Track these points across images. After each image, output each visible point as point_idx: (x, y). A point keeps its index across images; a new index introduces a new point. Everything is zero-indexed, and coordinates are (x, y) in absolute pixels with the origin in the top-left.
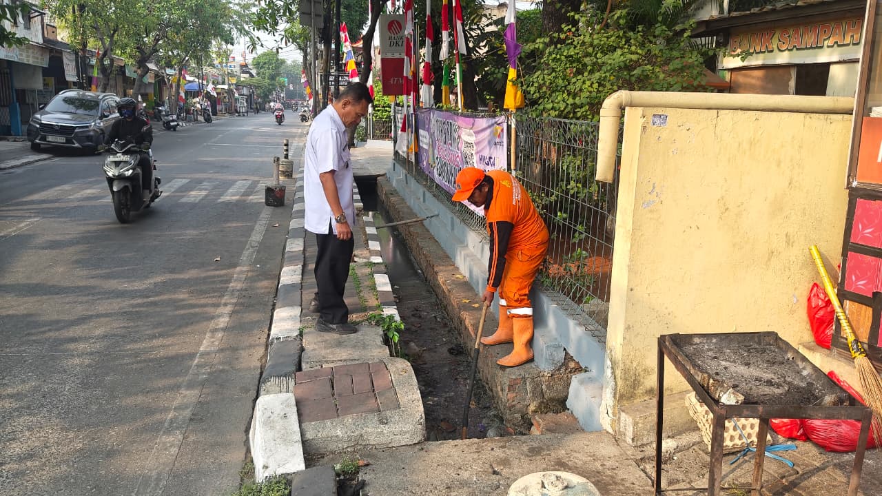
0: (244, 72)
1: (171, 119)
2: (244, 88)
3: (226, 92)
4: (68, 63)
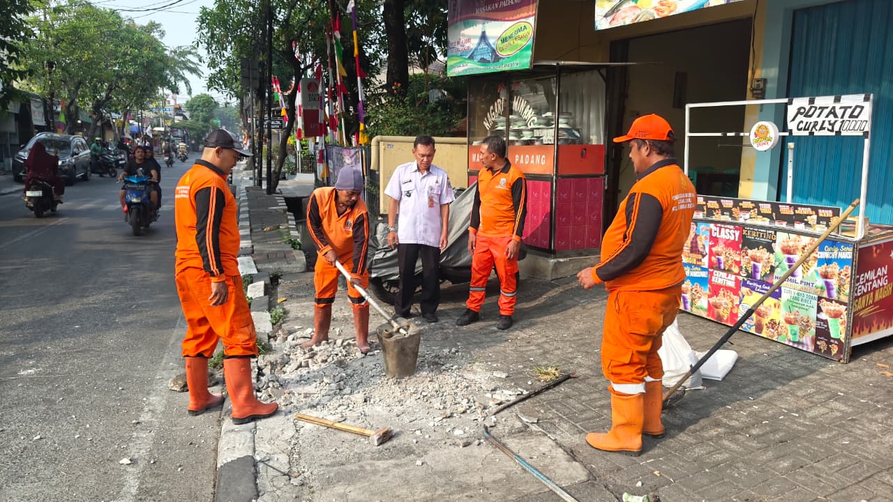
0: (177, 115)
1: (120, 158)
2: (179, 130)
3: (162, 134)
4: (35, 109)
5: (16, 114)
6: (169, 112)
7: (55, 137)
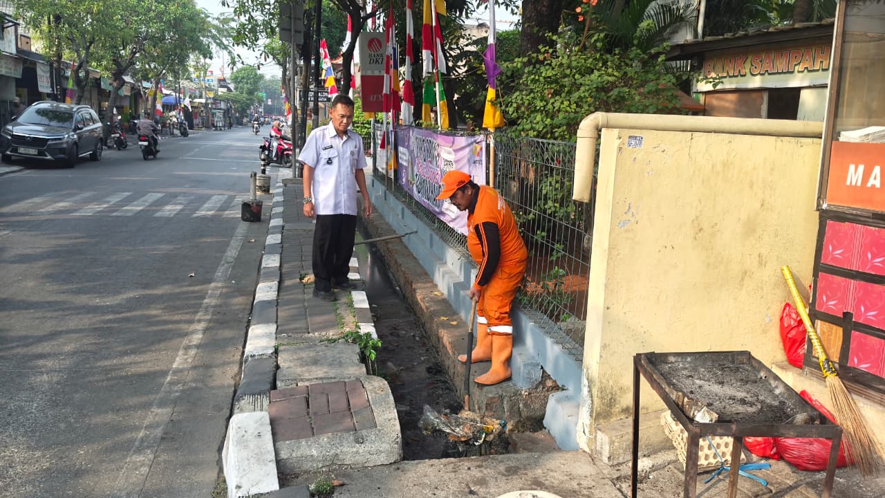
0: (222, 86)
2: (222, 102)
3: (203, 106)
4: (43, 74)
5: (17, 79)
6: (212, 84)
7: (61, 107)
